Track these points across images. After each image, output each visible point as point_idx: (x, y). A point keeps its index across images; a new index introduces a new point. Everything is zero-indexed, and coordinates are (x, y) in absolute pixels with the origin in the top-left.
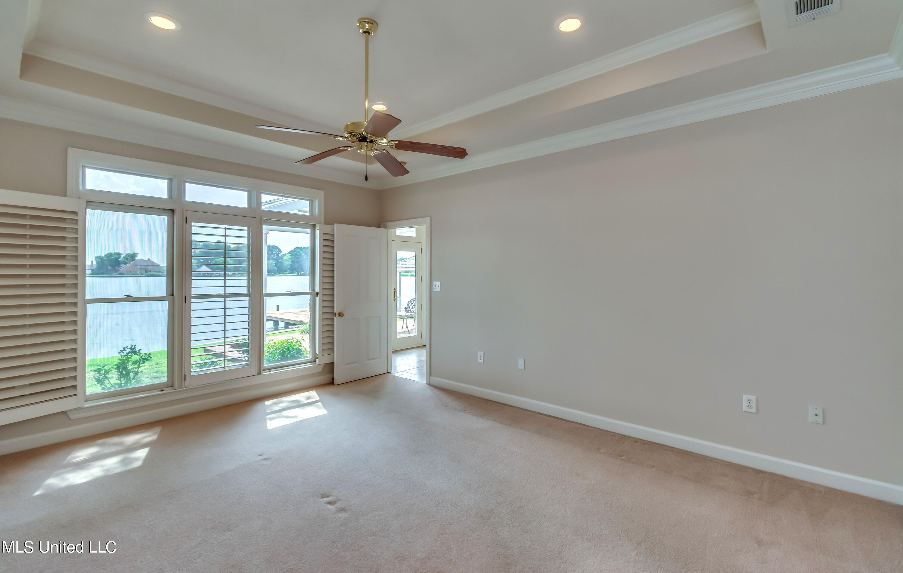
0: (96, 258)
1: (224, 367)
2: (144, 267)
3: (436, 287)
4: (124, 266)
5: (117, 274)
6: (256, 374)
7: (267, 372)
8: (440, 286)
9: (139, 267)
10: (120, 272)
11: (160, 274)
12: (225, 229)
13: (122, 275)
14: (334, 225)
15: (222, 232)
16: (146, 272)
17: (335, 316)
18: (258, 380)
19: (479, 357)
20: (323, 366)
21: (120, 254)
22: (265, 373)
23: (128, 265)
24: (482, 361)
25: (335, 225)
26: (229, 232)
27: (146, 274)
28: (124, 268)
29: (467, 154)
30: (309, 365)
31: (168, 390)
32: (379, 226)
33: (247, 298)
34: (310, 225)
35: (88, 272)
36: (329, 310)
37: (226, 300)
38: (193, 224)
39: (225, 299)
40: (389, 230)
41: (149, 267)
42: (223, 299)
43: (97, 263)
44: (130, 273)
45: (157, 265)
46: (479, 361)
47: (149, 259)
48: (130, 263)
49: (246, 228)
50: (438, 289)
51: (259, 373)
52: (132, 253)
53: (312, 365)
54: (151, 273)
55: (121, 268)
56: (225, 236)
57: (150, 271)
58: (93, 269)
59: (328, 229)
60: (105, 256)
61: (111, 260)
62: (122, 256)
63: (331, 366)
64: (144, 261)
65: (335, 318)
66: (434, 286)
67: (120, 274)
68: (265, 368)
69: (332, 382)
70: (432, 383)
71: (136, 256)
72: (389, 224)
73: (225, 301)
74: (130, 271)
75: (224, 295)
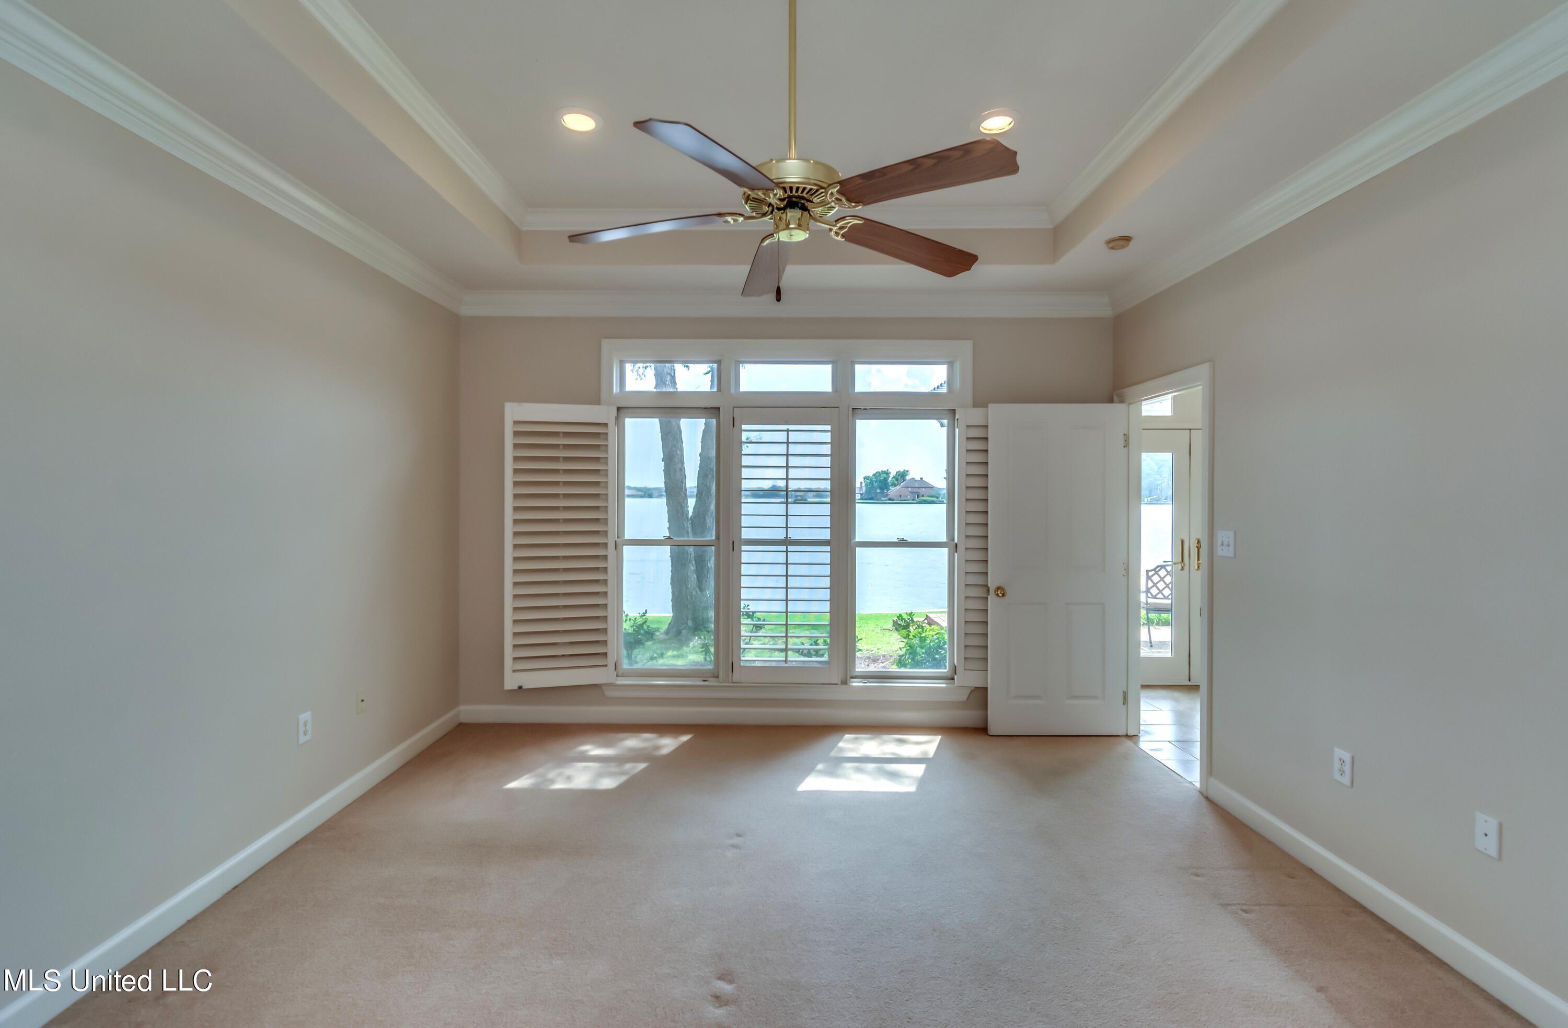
0: (864, 478)
1: (786, 661)
2: (915, 490)
3: (1222, 545)
4: (893, 489)
5: (886, 500)
6: (840, 683)
7: (860, 682)
8: (1232, 543)
9: (910, 489)
10: (889, 497)
11: (934, 499)
12: (788, 431)
13: (891, 501)
14: (987, 407)
15: (782, 437)
16: (918, 497)
17: (989, 595)
18: (839, 694)
19: (1337, 765)
20: (969, 691)
21: (887, 473)
22: (856, 683)
23: (898, 487)
24: (1346, 780)
25: (990, 405)
26: (793, 437)
27: (918, 500)
28: (893, 491)
29: (1016, 153)
30: (942, 685)
31: (712, 682)
32: (1111, 401)
33: (828, 548)
34: (947, 412)
35: (858, 496)
36: (978, 580)
37: (789, 550)
38: (744, 427)
39: (787, 548)
40: (1131, 406)
41: (921, 489)
42: (784, 548)
43: (866, 485)
44: (900, 499)
45: (931, 486)
46: (1337, 776)
47: (921, 478)
48: (900, 485)
49: (828, 428)
50: (1228, 552)
51: (845, 682)
52: (902, 470)
53: (944, 685)
54: (923, 498)
55: (890, 491)
56: (788, 443)
57: (923, 496)
58: (862, 492)
59: (975, 416)
60: (874, 475)
61: (880, 481)
62: (892, 476)
63: (980, 695)
64: (916, 481)
65: (989, 597)
66: (1219, 542)
67: (890, 499)
68: (857, 674)
69: (982, 730)
70: (1212, 794)
71: (906, 475)
72: (1129, 391)
73: (787, 552)
74: (900, 496)
75: (787, 542)
